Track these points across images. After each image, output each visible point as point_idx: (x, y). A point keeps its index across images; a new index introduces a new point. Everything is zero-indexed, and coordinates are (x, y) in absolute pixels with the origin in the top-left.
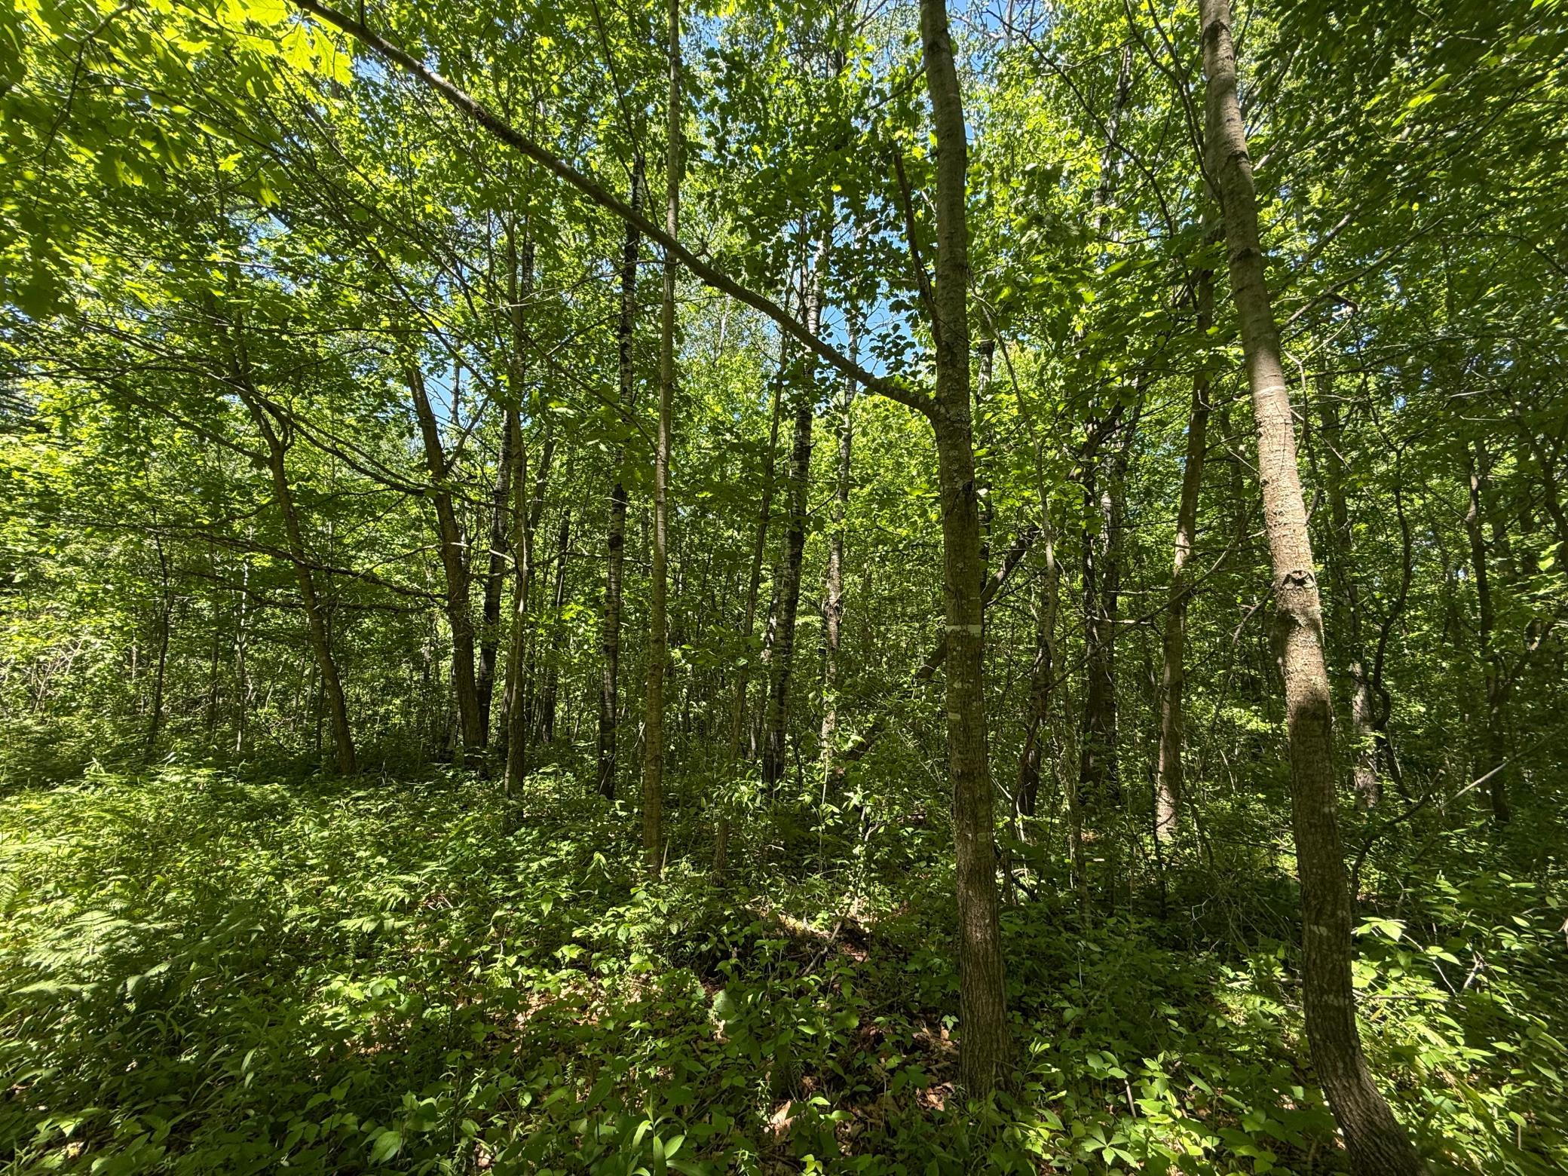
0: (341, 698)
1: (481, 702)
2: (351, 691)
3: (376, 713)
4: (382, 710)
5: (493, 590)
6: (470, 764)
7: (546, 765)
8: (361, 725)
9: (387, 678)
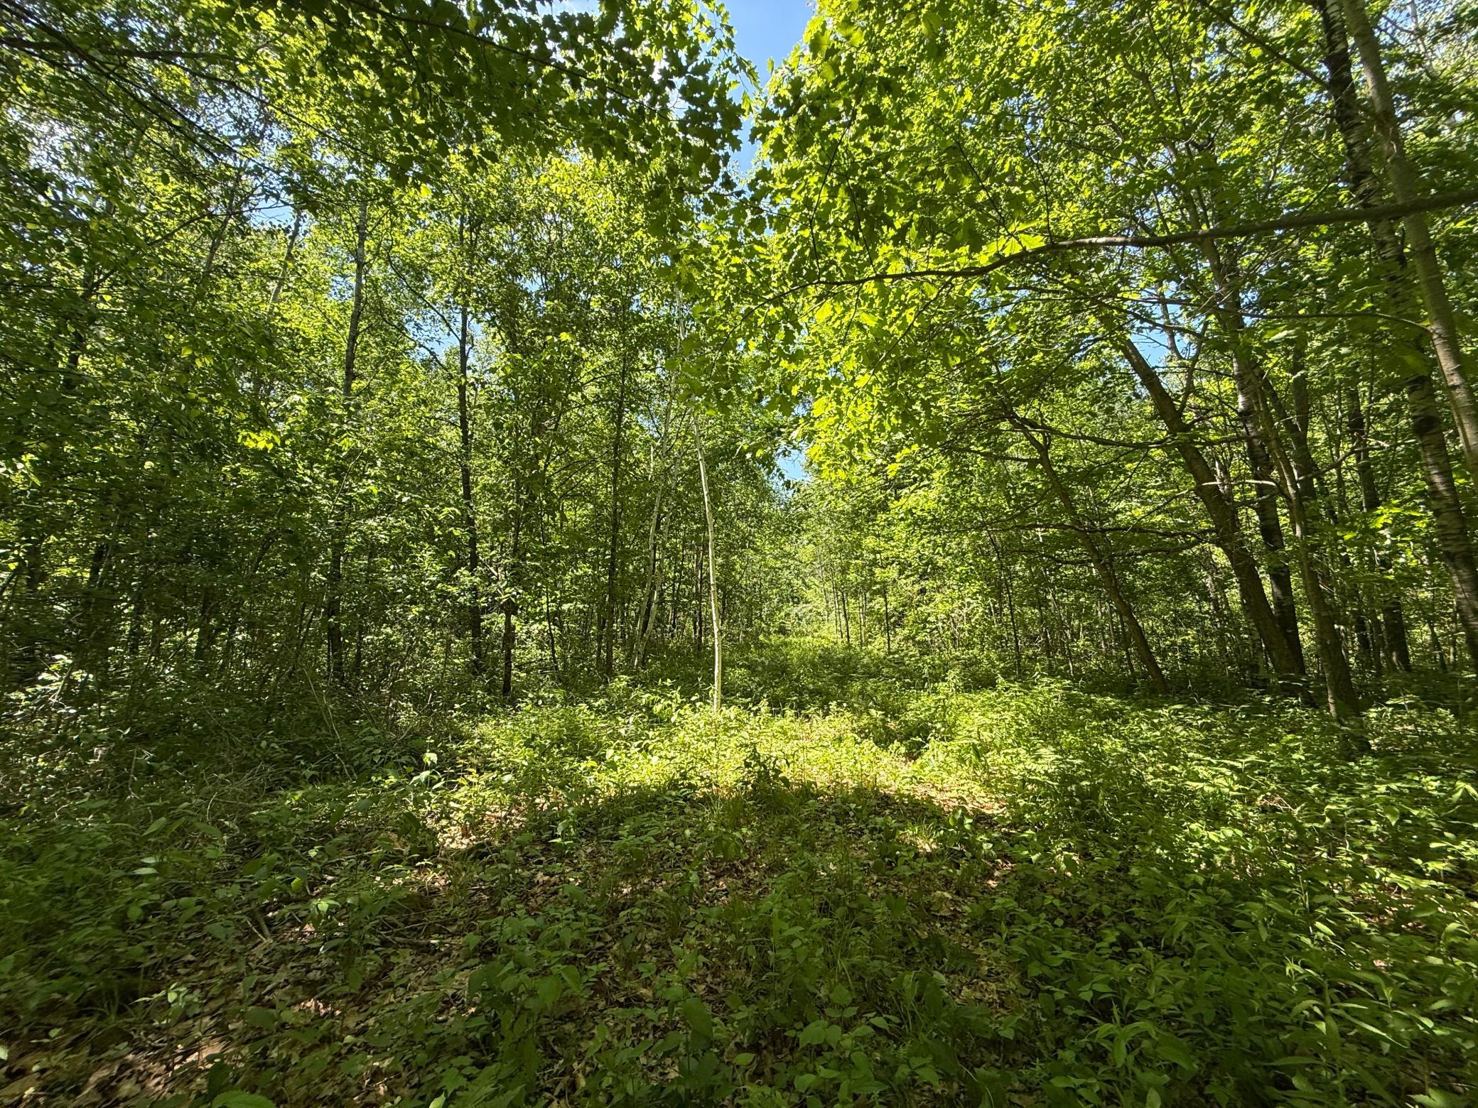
0: (1140, 631)
1: (1284, 628)
2: (1146, 624)
3: (1174, 643)
4: (1179, 641)
5: (1267, 512)
6: (1290, 691)
7: (1398, 696)
8: (1163, 654)
9: (1176, 611)
